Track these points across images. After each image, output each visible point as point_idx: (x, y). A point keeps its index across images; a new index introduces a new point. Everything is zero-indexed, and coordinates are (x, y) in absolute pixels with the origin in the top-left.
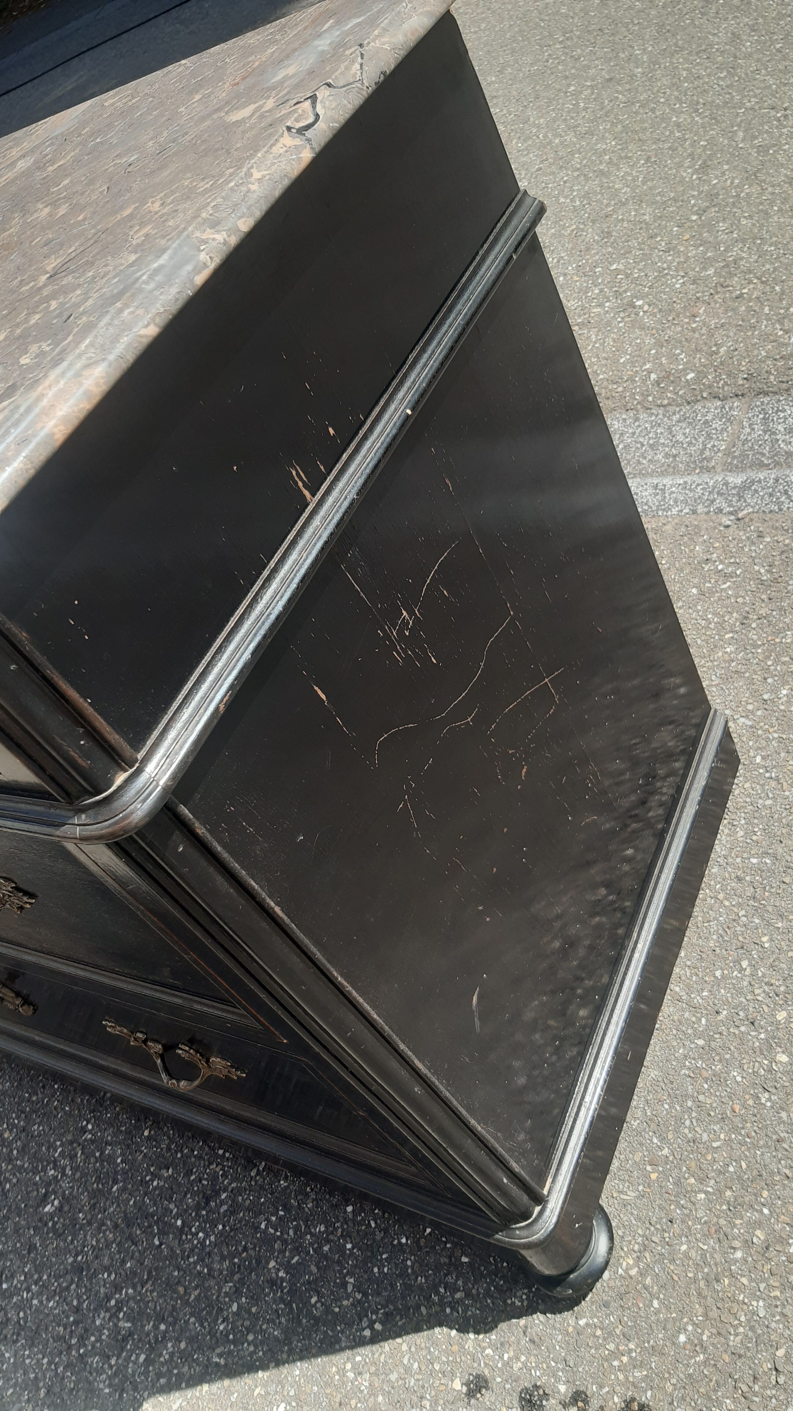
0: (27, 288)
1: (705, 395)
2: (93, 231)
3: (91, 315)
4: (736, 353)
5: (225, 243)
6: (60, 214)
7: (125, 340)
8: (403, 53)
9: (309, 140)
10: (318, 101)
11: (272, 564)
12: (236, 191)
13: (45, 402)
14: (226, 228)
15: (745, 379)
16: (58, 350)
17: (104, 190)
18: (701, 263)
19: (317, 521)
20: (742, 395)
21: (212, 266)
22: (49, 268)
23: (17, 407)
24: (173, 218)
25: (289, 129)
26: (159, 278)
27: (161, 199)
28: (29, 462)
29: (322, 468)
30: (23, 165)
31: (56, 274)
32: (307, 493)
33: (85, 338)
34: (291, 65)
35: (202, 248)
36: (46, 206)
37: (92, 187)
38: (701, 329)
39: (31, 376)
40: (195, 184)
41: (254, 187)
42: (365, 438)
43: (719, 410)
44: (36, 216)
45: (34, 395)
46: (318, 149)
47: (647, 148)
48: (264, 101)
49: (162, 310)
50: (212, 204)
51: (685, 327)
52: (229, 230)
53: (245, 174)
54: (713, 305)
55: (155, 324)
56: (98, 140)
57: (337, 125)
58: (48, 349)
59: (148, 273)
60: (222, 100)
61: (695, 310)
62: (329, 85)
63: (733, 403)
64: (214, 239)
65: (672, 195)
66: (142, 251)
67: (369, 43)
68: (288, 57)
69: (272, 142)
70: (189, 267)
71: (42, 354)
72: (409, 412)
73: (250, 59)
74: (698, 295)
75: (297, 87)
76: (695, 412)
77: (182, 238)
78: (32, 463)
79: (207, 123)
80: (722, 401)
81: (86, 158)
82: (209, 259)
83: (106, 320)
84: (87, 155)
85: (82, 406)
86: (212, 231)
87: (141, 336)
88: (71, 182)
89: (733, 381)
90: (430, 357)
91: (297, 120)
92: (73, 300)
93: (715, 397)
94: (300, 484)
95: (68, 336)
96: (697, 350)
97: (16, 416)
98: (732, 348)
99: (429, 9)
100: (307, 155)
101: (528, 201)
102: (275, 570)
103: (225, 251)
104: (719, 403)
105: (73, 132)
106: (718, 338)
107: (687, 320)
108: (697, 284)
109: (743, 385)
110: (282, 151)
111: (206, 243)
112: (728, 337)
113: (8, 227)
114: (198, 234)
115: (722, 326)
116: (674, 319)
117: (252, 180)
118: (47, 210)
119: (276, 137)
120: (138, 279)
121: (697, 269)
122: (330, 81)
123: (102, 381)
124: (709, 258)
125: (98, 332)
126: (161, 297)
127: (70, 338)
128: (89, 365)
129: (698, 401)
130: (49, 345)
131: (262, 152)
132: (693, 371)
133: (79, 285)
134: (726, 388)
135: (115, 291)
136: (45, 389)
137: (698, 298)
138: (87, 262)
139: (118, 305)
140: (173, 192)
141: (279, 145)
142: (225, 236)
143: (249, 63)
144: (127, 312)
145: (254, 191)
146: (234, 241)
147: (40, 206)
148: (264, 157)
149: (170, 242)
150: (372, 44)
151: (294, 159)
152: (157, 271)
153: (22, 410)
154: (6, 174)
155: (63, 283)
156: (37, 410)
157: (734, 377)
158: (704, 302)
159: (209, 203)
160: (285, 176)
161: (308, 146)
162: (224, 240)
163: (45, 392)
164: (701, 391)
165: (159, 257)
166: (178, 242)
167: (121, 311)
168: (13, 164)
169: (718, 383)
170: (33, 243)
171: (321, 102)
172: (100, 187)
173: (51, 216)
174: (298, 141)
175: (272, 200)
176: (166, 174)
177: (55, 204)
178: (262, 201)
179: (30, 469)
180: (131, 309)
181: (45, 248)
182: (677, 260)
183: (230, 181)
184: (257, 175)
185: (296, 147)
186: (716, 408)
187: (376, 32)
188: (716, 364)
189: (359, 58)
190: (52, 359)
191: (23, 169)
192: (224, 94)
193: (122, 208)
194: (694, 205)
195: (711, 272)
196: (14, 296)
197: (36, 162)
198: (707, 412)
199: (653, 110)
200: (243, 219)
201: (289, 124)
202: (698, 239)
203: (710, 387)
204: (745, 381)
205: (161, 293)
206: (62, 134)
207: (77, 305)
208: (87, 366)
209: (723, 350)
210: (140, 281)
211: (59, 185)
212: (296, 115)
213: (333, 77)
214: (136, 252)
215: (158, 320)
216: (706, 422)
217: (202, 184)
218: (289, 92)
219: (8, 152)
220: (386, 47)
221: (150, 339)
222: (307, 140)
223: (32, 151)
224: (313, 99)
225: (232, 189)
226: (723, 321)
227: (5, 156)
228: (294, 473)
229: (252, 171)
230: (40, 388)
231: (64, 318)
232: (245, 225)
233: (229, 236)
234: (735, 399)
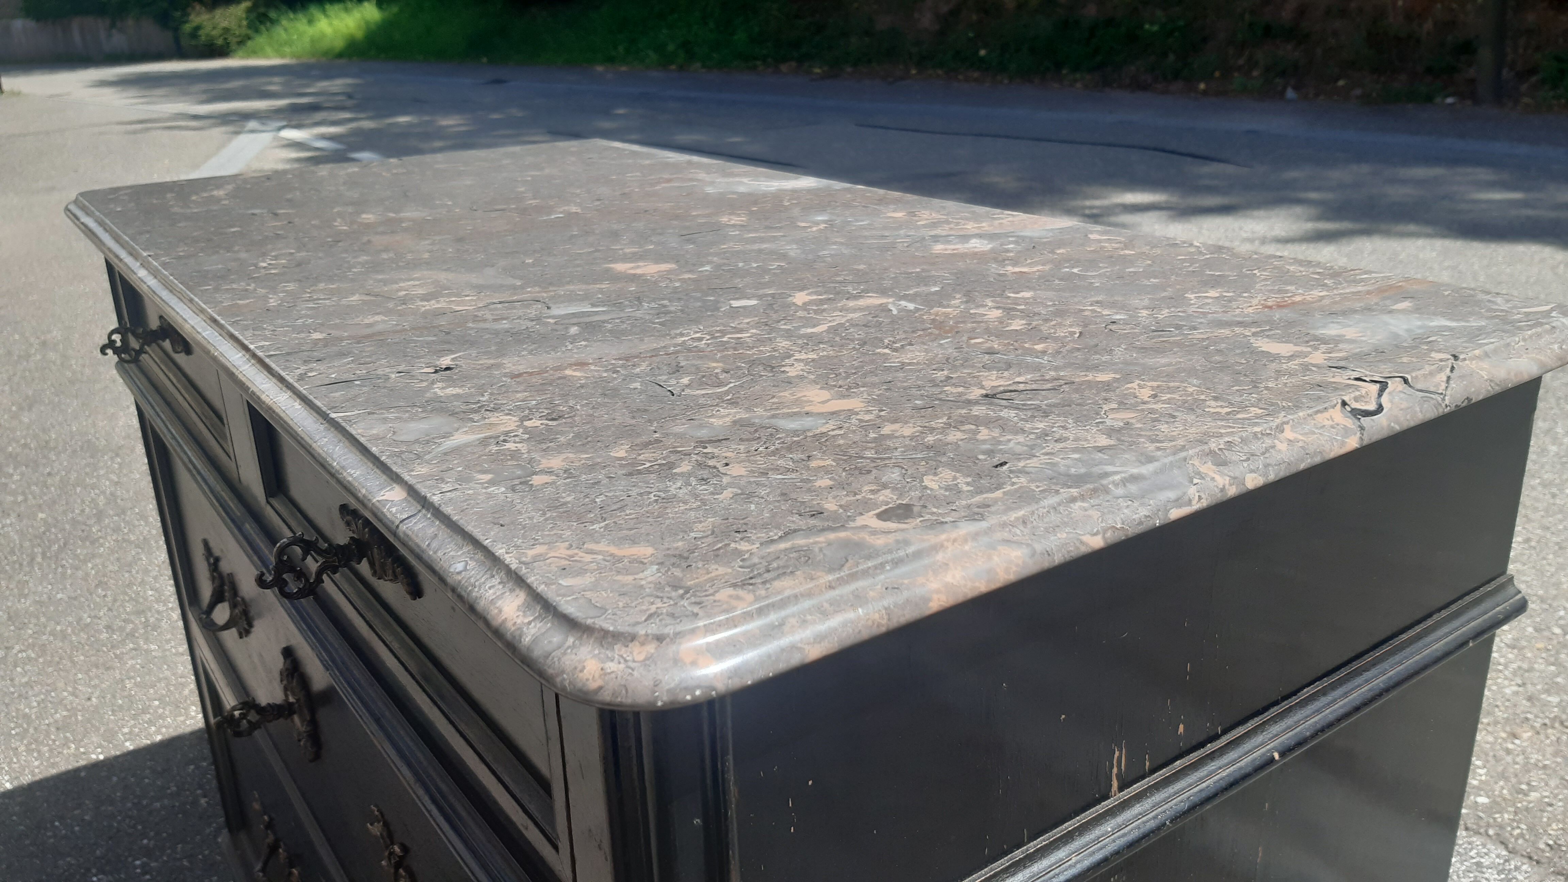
0: (954, 390)
1: (1491, 832)
2: (1053, 373)
3: (1032, 481)
4: (1550, 809)
5: (1223, 490)
6: (1012, 328)
7: (1062, 535)
8: (1498, 389)
9: (1362, 428)
10: (1387, 391)
11: (1032, 847)
12: (1258, 439)
13: (940, 557)
14: (1232, 474)
15: (1549, 845)
16: (978, 499)
17: (1075, 333)
18: (1546, 684)
19: (1108, 826)
20: (1538, 862)
21: (1196, 506)
22: (988, 384)
23: (907, 543)
24: (1167, 423)
25: (1344, 404)
26: (1133, 488)
27: (1153, 388)
28: (886, 617)
29: (1148, 764)
30: (978, 245)
31: (994, 396)
32: (1115, 784)
33: (1020, 508)
34: (1350, 326)
35: (1195, 481)
36: (998, 308)
37: (1059, 320)
38: (1518, 755)
39: (935, 510)
40: (1203, 397)
41: (1282, 446)
42: (1212, 756)
43: (1502, 861)
44: (981, 311)
45: (932, 538)
46: (1365, 443)
47: (1531, 529)
48: (1309, 349)
49: (1119, 526)
50: (1227, 439)
51: (1499, 741)
52: (1235, 478)
53: (1277, 427)
54: (1542, 737)
55: (1104, 537)
56: (1075, 270)
57: (1398, 428)
58: (966, 488)
59: (1123, 475)
60: (1248, 315)
61: (1518, 730)
62: (1406, 381)
63: (1523, 864)
64: (1213, 479)
65: (1541, 592)
66: (1119, 440)
67: (1465, 359)
68: (1344, 313)
69: (1320, 408)
70: (1172, 495)
71: (954, 489)
72: (1276, 756)
73: (1289, 288)
74: (1529, 716)
75: (1361, 357)
76: (1470, 843)
77: (1177, 457)
78: (889, 620)
79: (1226, 332)
80: (1510, 852)
81: (1057, 282)
82: (1197, 498)
83: (1052, 500)
84: (1061, 280)
85: (977, 584)
86: (1214, 467)
87: (1082, 542)
88: (1034, 298)
89: (1532, 838)
90: (1328, 704)
91: (1356, 399)
92: (1011, 444)
93: (1502, 843)
94: (1115, 770)
95: (997, 489)
96: (1503, 776)
97: (901, 553)
98: (1547, 800)
99: (1542, 358)
100: (1353, 443)
101: (1511, 590)
102: (1031, 858)
103: (1219, 497)
104: (1504, 853)
105: (1045, 243)
106: (1535, 777)
107: (1504, 735)
108: (1533, 703)
109: (1543, 851)
110: (1327, 423)
111: (1203, 478)
112: (1547, 785)
113: (945, 303)
114: (1196, 462)
115: (1545, 767)
116: (1489, 724)
117: (1281, 436)
118: (998, 313)
119: (1326, 405)
120: (1106, 475)
121: (1539, 687)
122: (1408, 377)
123: (1014, 569)
124: (1557, 683)
125: (1037, 509)
126: (1126, 511)
127: (999, 494)
128: (1008, 541)
129: (1480, 834)
130: (968, 484)
131: (1305, 413)
132: (1488, 797)
133: (1023, 431)
134: (1520, 841)
135: (1073, 470)
136: (948, 540)
137: (1527, 719)
138: (1038, 408)
139: (1074, 491)
140: (1171, 390)
141: (1326, 415)
142: (1227, 482)
143: (1287, 291)
144: (1079, 504)
145: (1279, 451)
146: (1232, 491)
147: (989, 302)
148: (1305, 419)
149: (1159, 453)
150: (1467, 362)
151: (1337, 440)
152: (1134, 479)
153: (911, 550)
154: (954, 244)
155: (1002, 414)
156: (926, 561)
157: (1535, 835)
158: (1533, 727)
159: (1221, 435)
160: (1320, 452)
161: (1358, 434)
162: (1224, 486)
163: (946, 544)
164: (1488, 825)
165: (1143, 464)
166: (1171, 458)
167: (1073, 500)
168: (965, 238)
169: (1513, 829)
170: (973, 341)
171: (1390, 393)
172: (1071, 326)
173: (1001, 323)
174: (1350, 423)
175: (1293, 470)
176: (1164, 361)
177: (1009, 312)
178: (1283, 467)
179: (883, 626)
180: (1085, 505)
181: (987, 357)
182: (1519, 663)
183: (1256, 424)
184: (1288, 434)
185: (1346, 428)
186: (1498, 856)
187: (1477, 352)
188: (1519, 805)
189: (1449, 369)
190: (969, 506)
191: (976, 250)
192: (1250, 310)
193: (1096, 368)
194: (1561, 618)
195: (1554, 699)
196: (936, 390)
197: (992, 250)
198: (1486, 854)
199: (1554, 496)
200: (1254, 475)
201: (1346, 398)
202: (1551, 656)
203: (1501, 827)
204: (1548, 849)
205: (1128, 507)
206: (1031, 238)
207: (1018, 457)
208: (1007, 542)
209: (1534, 795)
210: (1111, 479)
211: (1017, 293)
212: (1357, 393)
213: (1414, 375)
214: (1110, 436)
215: (1109, 534)
216: (1479, 865)
217: (1213, 403)
218: (1346, 359)
219: (963, 222)
220: (1484, 373)
221: (1089, 550)
222: (1360, 427)
223: (991, 237)
224: (1383, 385)
225: (1255, 434)
226: (1547, 762)
227: (958, 224)
228: (1117, 754)
229: (1285, 426)
230: (944, 537)
231: (996, 461)
232: (1253, 481)
233: (1231, 485)
234: (1526, 860)
